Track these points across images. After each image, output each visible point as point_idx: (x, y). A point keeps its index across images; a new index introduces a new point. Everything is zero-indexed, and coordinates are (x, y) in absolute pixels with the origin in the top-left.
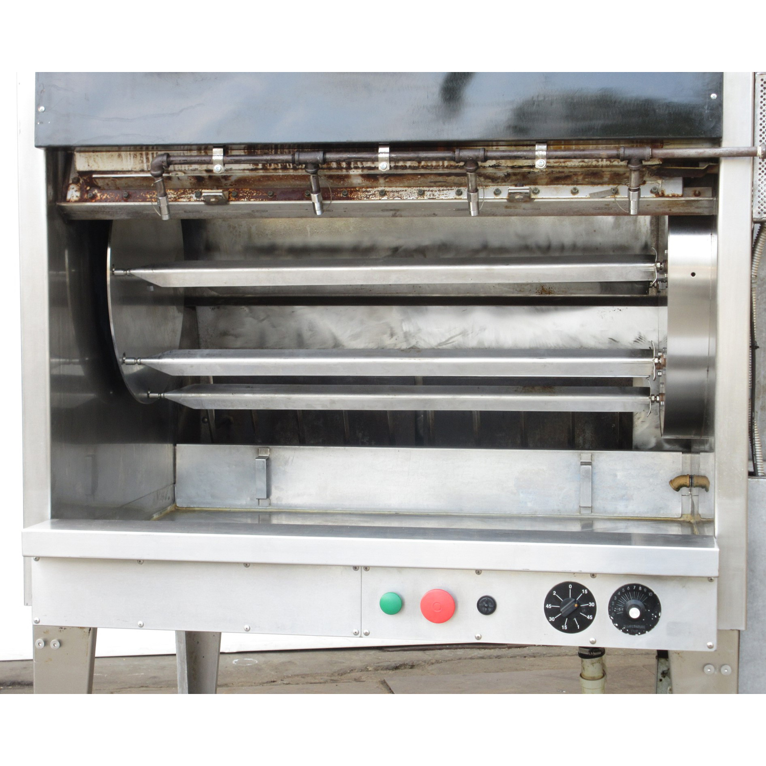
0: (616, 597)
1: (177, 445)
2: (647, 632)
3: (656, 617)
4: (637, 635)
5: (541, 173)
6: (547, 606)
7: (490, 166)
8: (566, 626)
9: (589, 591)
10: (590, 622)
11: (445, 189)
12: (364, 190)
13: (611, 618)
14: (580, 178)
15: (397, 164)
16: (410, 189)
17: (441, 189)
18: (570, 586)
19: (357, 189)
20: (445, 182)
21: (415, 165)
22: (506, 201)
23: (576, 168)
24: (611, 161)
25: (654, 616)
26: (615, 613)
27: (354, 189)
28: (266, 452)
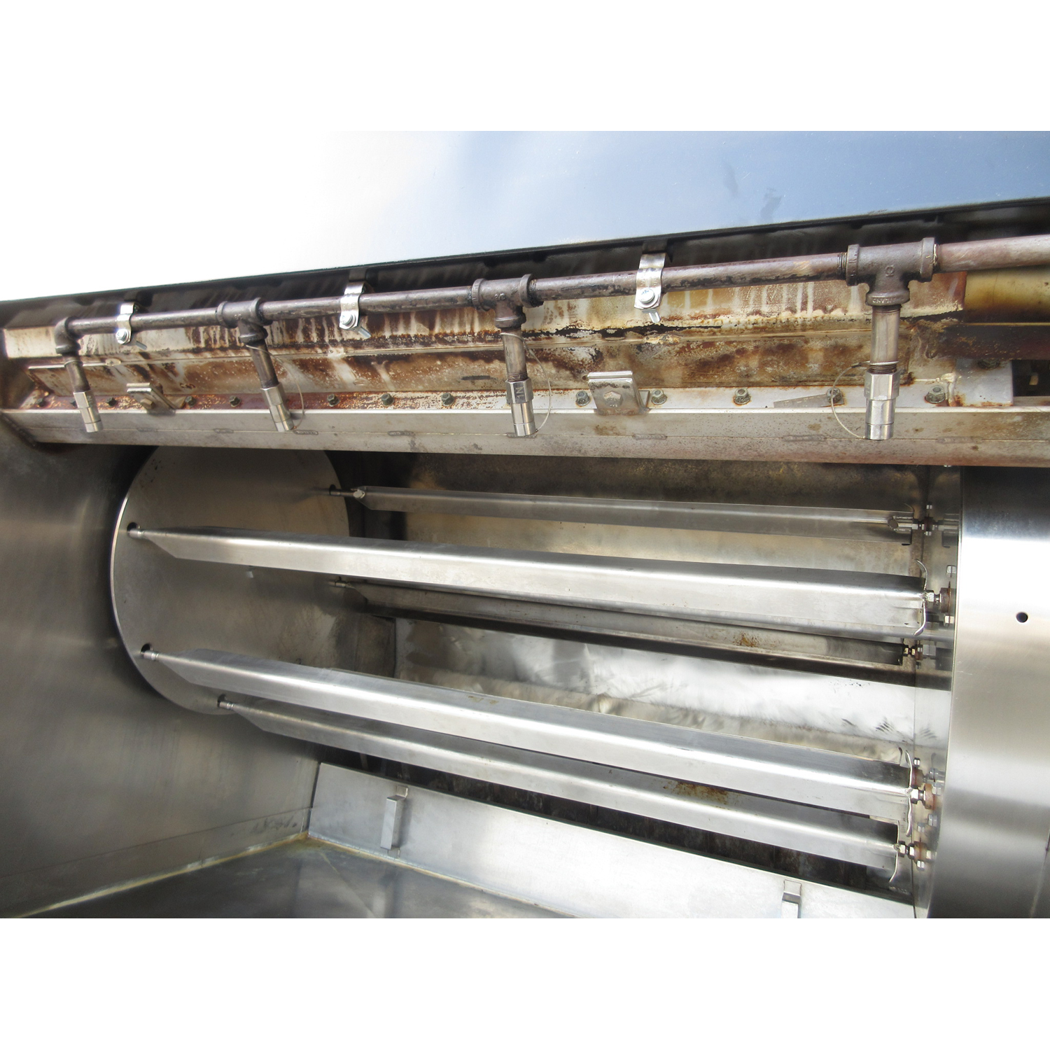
1: (322, 764)
5: (666, 348)
7: (558, 332)
11: (492, 394)
12: (364, 395)
14: (754, 363)
15: (395, 333)
16: (434, 394)
17: (485, 394)
19: (355, 395)
20: (488, 378)
21: (423, 334)
22: (592, 412)
23: (742, 332)
24: (825, 310)
27: (351, 396)
28: (404, 793)
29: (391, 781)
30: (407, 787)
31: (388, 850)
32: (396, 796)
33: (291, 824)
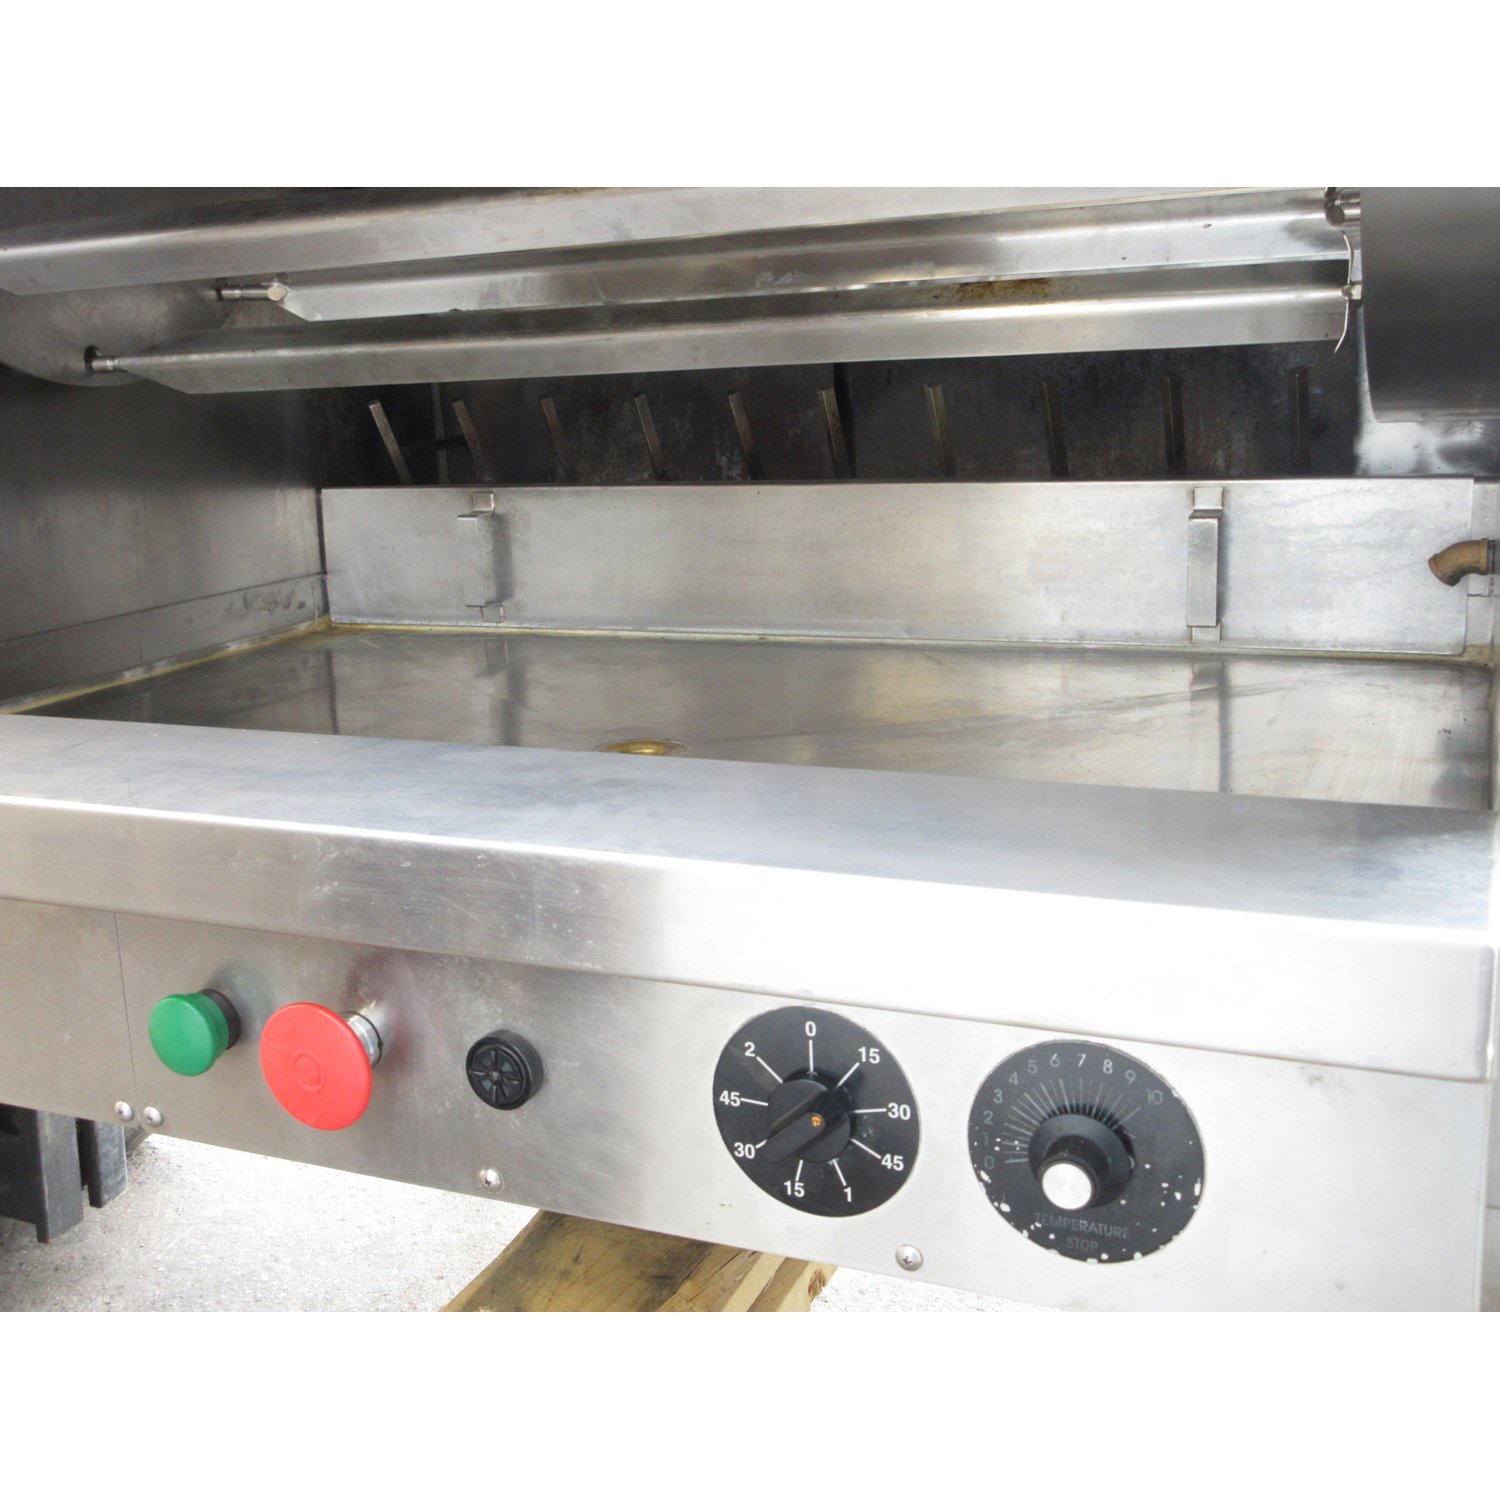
0: (999, 1092)
1: (323, 490)
2: (1138, 1255)
3: (1178, 1196)
4: (1092, 1261)
6: (725, 1098)
8: (798, 1186)
9: (885, 1054)
10: (895, 1182)
13: (980, 1179)
18: (811, 1029)
25: (1171, 1191)
26: (1000, 1157)
28: (488, 503)
29: (459, 489)
30: (491, 492)
31: (481, 607)
32: (475, 512)
33: (294, 604)
